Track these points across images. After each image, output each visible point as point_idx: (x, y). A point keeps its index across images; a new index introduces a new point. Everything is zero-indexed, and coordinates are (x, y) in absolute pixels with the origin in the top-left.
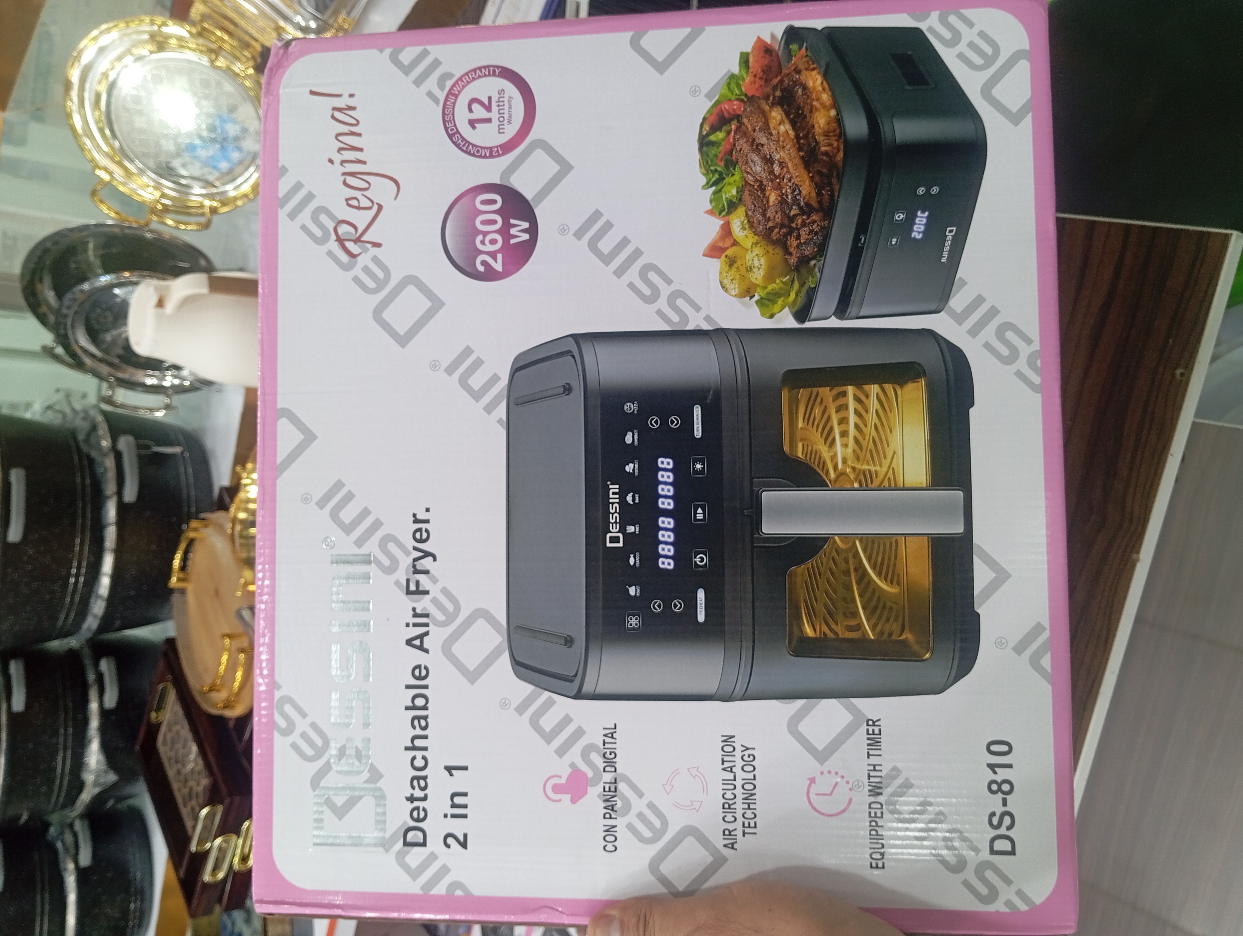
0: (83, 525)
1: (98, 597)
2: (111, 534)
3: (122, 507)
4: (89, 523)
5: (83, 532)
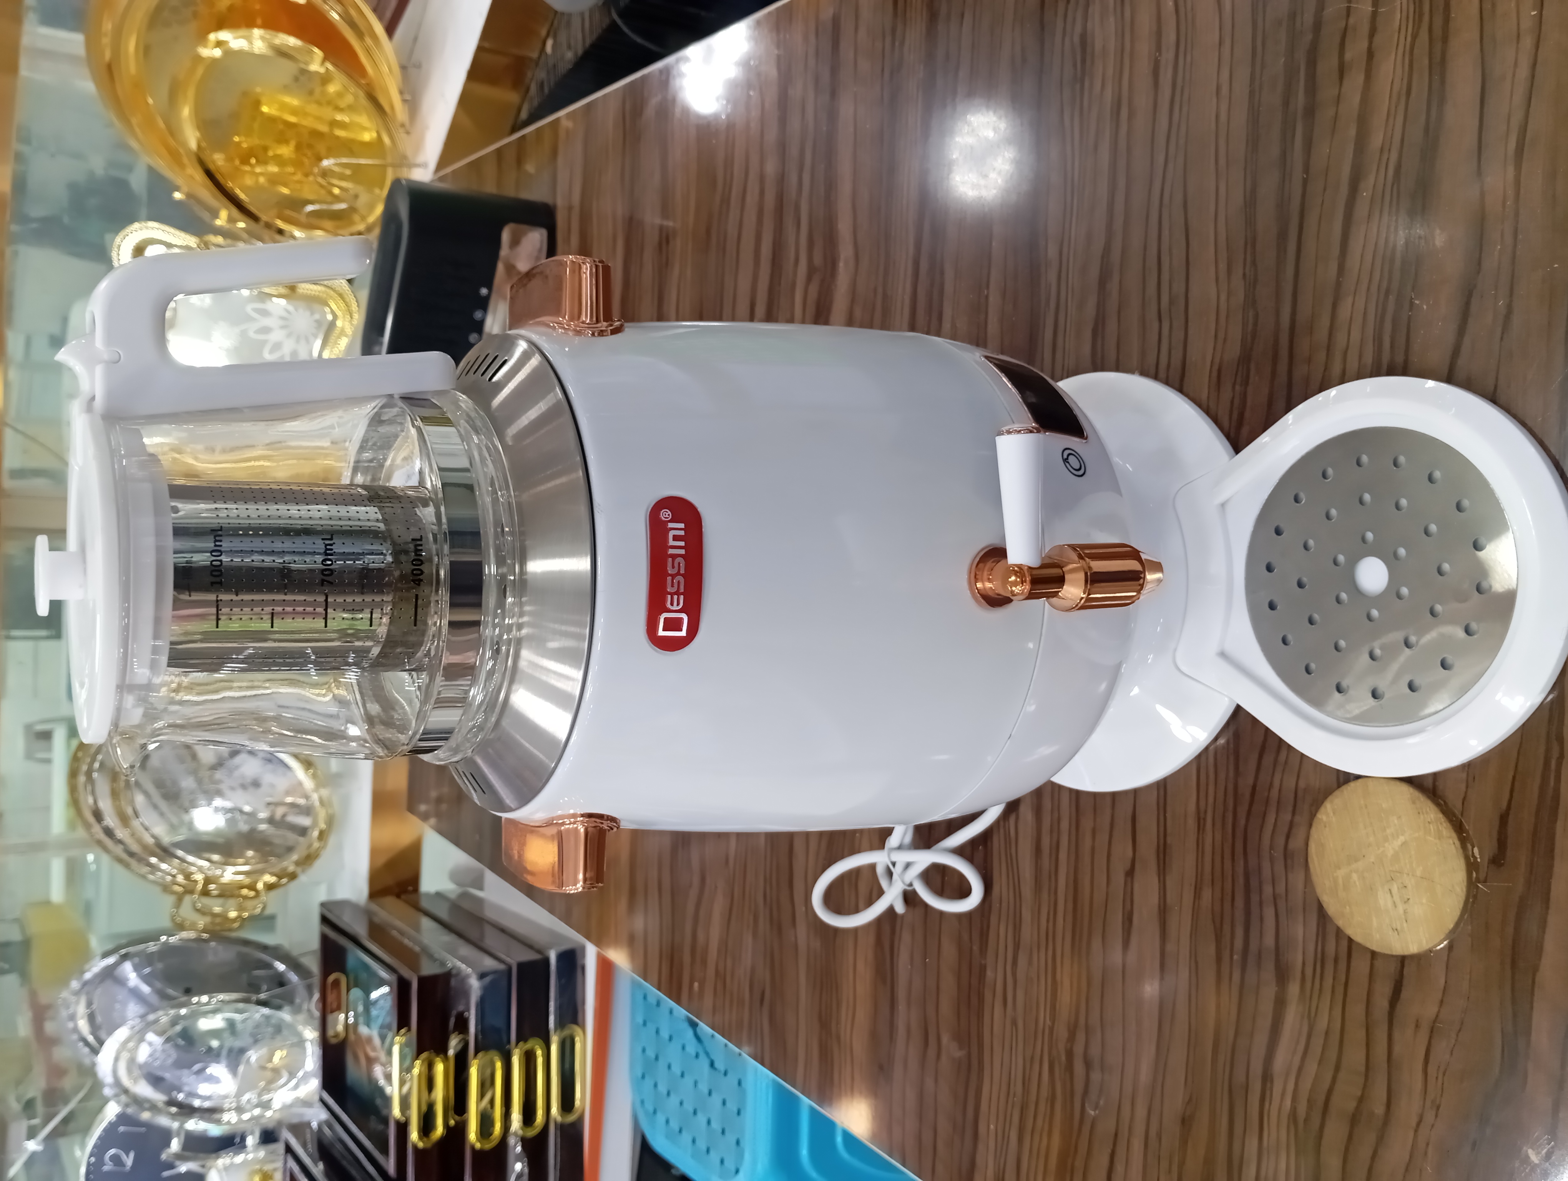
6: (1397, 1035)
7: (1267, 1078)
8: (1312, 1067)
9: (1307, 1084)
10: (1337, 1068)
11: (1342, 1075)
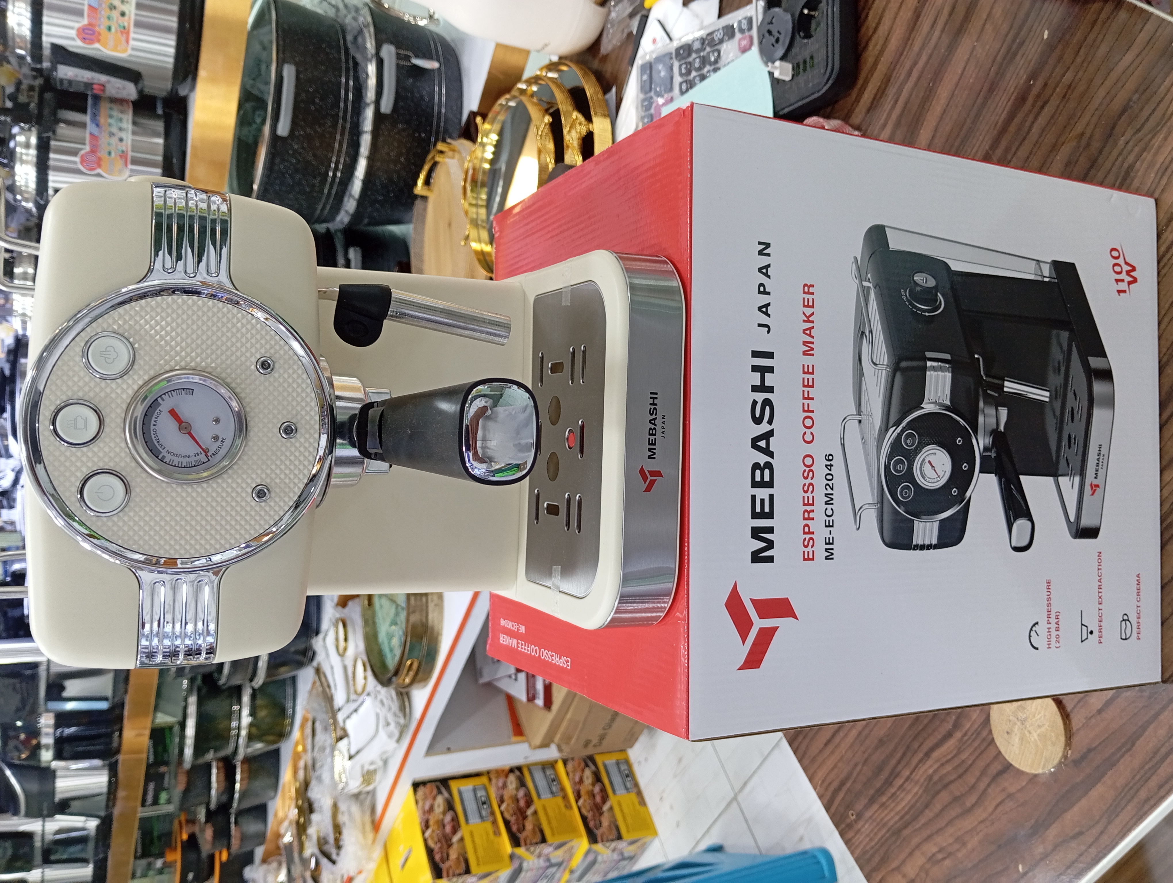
0: (343, 128)
1: (351, 196)
2: (366, 140)
3: (378, 116)
4: (348, 125)
5: (342, 134)
6: (992, 786)
7: (927, 755)
8: (949, 768)
9: (943, 771)
10: (960, 776)
11: (960, 781)
